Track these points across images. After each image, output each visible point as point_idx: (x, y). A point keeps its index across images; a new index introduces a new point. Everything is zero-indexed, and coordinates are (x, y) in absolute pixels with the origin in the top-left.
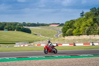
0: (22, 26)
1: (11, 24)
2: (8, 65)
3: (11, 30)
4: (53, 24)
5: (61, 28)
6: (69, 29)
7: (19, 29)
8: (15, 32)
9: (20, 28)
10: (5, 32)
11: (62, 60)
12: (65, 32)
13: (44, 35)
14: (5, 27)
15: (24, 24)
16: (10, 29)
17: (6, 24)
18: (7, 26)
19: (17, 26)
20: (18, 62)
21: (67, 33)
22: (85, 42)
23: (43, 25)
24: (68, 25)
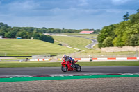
0: (41, 33)
1: (26, 29)
2: (21, 86)
3: (26, 38)
4: (84, 30)
5: (96, 36)
6: (107, 37)
7: (37, 37)
8: (32, 41)
9: (39, 36)
10: (18, 40)
11: (98, 80)
12: (102, 41)
13: (71, 46)
14: (17, 34)
15: (44, 30)
17: (18, 29)
18: (20, 33)
20: (35, 83)
21: (104, 42)
22: (130, 56)
23: (70, 31)
24: (106, 31)
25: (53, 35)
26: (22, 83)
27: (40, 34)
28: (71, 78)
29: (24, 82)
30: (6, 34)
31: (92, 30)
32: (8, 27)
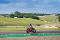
1: (27, 14)
2: (26, 39)
5: (58, 17)
7: (32, 17)
8: (30, 19)
9: (33, 17)
10: (24, 19)
13: (47, 21)
14: (24, 16)
15: (35, 14)
16: (27, 17)
17: (24, 14)
18: (25, 16)
19: (31, 16)
20: (31, 37)
25: (39, 16)
26: (26, 37)
27: (34, 16)
28: (47, 35)
29: (27, 37)
30: (19, 16)
31: (56, 14)
32: (20, 13)
